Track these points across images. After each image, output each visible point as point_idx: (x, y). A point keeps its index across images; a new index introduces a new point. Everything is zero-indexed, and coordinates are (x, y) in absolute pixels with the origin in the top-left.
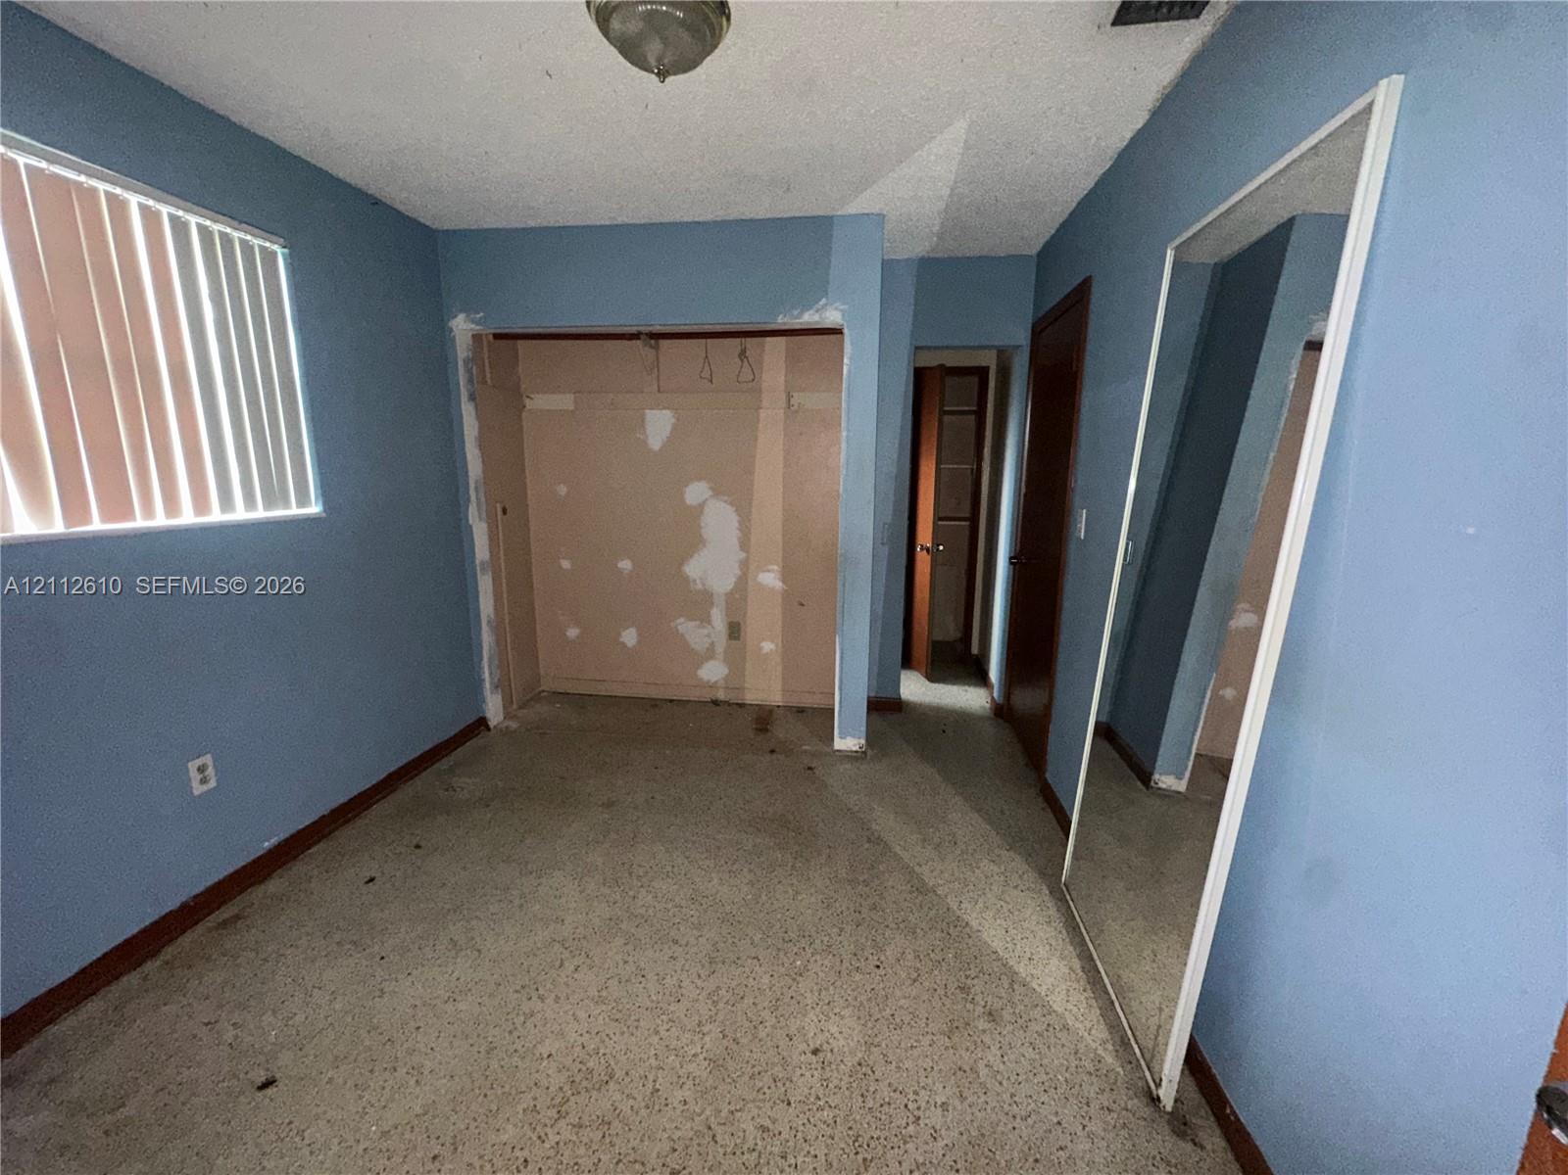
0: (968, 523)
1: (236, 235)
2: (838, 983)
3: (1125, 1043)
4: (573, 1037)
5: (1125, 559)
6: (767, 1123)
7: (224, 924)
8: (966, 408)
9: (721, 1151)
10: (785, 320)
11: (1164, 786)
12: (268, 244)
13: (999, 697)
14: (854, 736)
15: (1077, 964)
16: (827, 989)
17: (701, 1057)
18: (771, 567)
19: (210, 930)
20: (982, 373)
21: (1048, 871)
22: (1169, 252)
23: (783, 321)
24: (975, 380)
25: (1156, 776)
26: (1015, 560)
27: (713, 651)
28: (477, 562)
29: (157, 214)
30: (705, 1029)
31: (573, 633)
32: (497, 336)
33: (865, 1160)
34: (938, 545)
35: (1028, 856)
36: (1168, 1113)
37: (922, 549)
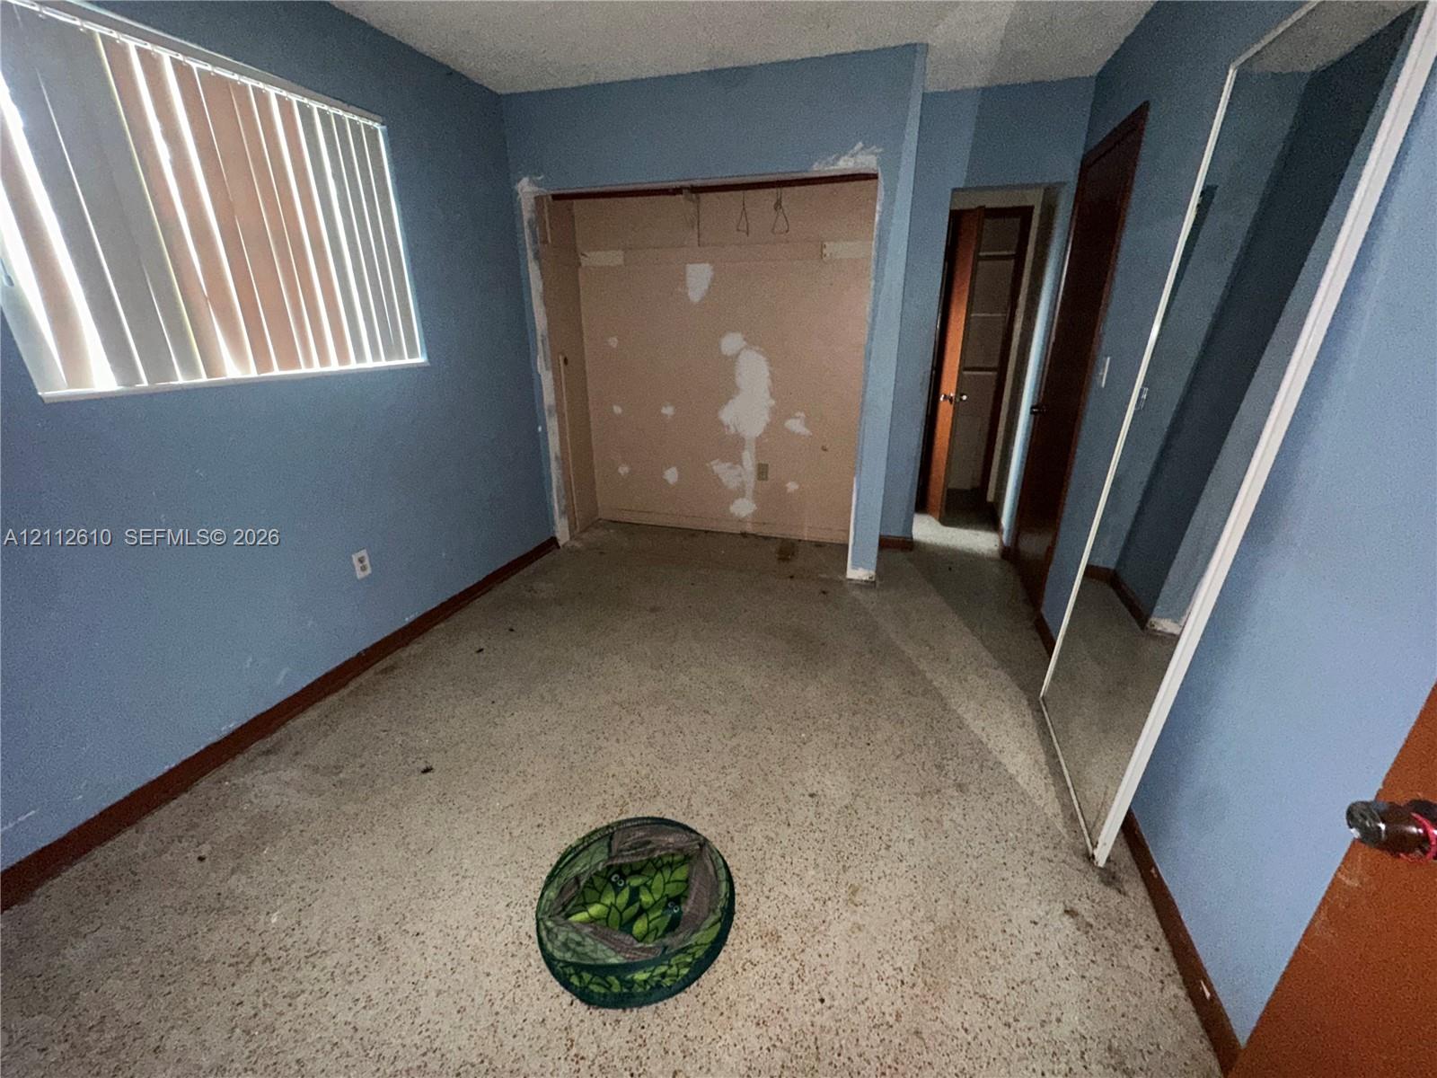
0: (996, 373)
1: (347, 116)
2: (834, 753)
3: (1074, 819)
4: (630, 767)
5: (1137, 405)
6: (773, 835)
7: (385, 671)
8: (1005, 253)
9: (737, 847)
10: (821, 167)
11: (1159, 628)
12: (370, 123)
13: (1008, 539)
14: (864, 567)
15: (1042, 758)
16: (825, 755)
17: (724, 789)
18: (798, 414)
19: (376, 674)
20: (1025, 213)
21: (1030, 687)
22: (1231, 71)
23: (818, 169)
24: (1017, 221)
25: (1153, 619)
26: (1036, 410)
27: (744, 491)
28: (546, 407)
29: (290, 103)
30: (728, 771)
31: (624, 470)
32: (555, 197)
33: (844, 866)
34: (962, 395)
35: (1014, 675)
36: (1100, 868)
37: (945, 397)
